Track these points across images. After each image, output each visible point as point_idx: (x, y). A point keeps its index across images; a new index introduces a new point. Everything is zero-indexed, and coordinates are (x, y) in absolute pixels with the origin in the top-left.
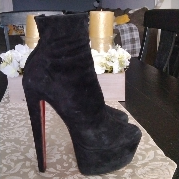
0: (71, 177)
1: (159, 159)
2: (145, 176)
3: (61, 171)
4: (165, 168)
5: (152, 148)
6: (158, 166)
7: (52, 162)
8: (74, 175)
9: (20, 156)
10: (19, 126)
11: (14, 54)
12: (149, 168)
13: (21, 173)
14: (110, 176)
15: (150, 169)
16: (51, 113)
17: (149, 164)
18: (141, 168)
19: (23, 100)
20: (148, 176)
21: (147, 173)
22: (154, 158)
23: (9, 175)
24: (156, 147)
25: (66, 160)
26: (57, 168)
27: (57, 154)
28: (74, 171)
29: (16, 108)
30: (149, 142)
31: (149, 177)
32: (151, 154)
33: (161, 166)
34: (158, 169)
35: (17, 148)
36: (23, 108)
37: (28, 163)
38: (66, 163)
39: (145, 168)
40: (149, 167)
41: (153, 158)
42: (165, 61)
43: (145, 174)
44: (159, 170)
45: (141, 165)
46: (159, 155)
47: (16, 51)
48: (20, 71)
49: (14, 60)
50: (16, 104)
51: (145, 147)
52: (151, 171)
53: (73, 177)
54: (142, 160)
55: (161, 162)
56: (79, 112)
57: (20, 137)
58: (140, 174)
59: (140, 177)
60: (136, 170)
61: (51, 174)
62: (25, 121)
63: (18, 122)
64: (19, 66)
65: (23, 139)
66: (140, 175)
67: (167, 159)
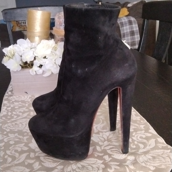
1: (161, 147)
2: (146, 163)
4: (167, 155)
5: (153, 137)
6: (160, 154)
9: (24, 147)
10: (21, 118)
11: (16, 48)
12: (151, 156)
13: (26, 163)
14: (112, 164)
15: (152, 156)
17: (151, 152)
18: (143, 156)
19: (26, 92)
20: (150, 164)
21: (149, 160)
22: (155, 146)
23: (14, 165)
24: (156, 135)
29: (20, 100)
30: (150, 131)
31: (151, 164)
32: (152, 142)
33: (162, 154)
34: (159, 157)
35: (20, 139)
36: (26, 100)
37: (32, 155)
39: (146, 156)
40: (150, 155)
41: (154, 146)
42: (164, 51)
43: (146, 162)
44: (161, 157)
45: (143, 152)
46: (160, 143)
47: (18, 45)
48: (22, 64)
49: (16, 54)
50: (19, 96)
51: (146, 136)
52: (153, 159)
53: (77, 166)
54: (144, 148)
55: (162, 150)
57: (23, 128)
58: (142, 161)
59: (142, 164)
60: (138, 158)
62: (28, 113)
63: (21, 114)
64: (21, 60)
65: (26, 130)
66: (142, 163)
67: (169, 147)
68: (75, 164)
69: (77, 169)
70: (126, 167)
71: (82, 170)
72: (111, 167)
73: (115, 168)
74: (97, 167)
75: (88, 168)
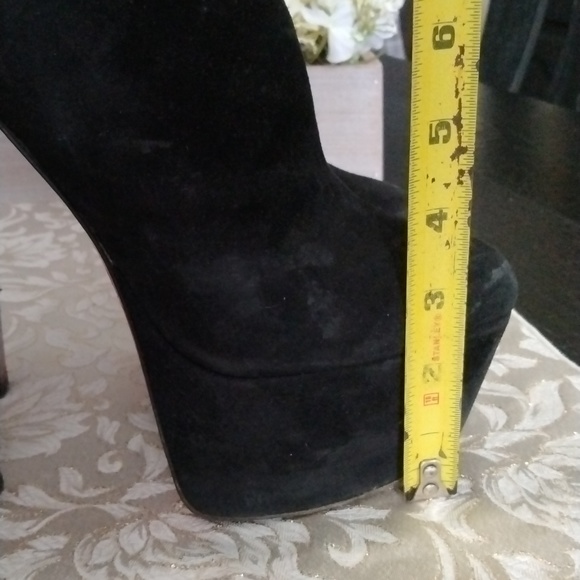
0: (135, 534)
2: (540, 507)
3: (80, 501)
5: (544, 369)
7: (34, 458)
8: (153, 523)
12: (552, 467)
14: (350, 518)
15: (560, 469)
16: (55, 241)
17: (548, 444)
18: (511, 469)
20: (559, 509)
21: (548, 492)
22: (564, 417)
24: (560, 362)
25: (112, 441)
26: (63, 488)
27: (70, 413)
28: (151, 498)
30: (524, 344)
31: (565, 512)
32: (545, 396)
38: (112, 460)
39: (531, 467)
40: (549, 460)
41: (558, 415)
43: (538, 498)
45: (507, 450)
51: (511, 369)
52: (569, 481)
53: (149, 533)
54: (508, 426)
56: (165, 145)
58: (512, 499)
59: (515, 514)
61: (25, 519)
66: (515, 506)
68: (139, 525)
69: (150, 550)
70: (429, 531)
71: (178, 554)
72: (347, 536)
73: (366, 541)
74: (263, 539)
75: (212, 543)
